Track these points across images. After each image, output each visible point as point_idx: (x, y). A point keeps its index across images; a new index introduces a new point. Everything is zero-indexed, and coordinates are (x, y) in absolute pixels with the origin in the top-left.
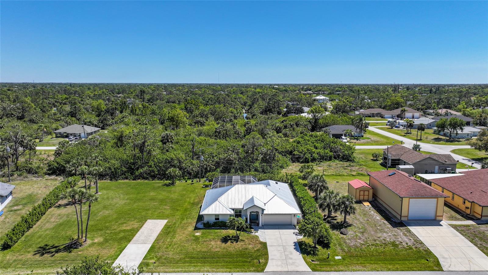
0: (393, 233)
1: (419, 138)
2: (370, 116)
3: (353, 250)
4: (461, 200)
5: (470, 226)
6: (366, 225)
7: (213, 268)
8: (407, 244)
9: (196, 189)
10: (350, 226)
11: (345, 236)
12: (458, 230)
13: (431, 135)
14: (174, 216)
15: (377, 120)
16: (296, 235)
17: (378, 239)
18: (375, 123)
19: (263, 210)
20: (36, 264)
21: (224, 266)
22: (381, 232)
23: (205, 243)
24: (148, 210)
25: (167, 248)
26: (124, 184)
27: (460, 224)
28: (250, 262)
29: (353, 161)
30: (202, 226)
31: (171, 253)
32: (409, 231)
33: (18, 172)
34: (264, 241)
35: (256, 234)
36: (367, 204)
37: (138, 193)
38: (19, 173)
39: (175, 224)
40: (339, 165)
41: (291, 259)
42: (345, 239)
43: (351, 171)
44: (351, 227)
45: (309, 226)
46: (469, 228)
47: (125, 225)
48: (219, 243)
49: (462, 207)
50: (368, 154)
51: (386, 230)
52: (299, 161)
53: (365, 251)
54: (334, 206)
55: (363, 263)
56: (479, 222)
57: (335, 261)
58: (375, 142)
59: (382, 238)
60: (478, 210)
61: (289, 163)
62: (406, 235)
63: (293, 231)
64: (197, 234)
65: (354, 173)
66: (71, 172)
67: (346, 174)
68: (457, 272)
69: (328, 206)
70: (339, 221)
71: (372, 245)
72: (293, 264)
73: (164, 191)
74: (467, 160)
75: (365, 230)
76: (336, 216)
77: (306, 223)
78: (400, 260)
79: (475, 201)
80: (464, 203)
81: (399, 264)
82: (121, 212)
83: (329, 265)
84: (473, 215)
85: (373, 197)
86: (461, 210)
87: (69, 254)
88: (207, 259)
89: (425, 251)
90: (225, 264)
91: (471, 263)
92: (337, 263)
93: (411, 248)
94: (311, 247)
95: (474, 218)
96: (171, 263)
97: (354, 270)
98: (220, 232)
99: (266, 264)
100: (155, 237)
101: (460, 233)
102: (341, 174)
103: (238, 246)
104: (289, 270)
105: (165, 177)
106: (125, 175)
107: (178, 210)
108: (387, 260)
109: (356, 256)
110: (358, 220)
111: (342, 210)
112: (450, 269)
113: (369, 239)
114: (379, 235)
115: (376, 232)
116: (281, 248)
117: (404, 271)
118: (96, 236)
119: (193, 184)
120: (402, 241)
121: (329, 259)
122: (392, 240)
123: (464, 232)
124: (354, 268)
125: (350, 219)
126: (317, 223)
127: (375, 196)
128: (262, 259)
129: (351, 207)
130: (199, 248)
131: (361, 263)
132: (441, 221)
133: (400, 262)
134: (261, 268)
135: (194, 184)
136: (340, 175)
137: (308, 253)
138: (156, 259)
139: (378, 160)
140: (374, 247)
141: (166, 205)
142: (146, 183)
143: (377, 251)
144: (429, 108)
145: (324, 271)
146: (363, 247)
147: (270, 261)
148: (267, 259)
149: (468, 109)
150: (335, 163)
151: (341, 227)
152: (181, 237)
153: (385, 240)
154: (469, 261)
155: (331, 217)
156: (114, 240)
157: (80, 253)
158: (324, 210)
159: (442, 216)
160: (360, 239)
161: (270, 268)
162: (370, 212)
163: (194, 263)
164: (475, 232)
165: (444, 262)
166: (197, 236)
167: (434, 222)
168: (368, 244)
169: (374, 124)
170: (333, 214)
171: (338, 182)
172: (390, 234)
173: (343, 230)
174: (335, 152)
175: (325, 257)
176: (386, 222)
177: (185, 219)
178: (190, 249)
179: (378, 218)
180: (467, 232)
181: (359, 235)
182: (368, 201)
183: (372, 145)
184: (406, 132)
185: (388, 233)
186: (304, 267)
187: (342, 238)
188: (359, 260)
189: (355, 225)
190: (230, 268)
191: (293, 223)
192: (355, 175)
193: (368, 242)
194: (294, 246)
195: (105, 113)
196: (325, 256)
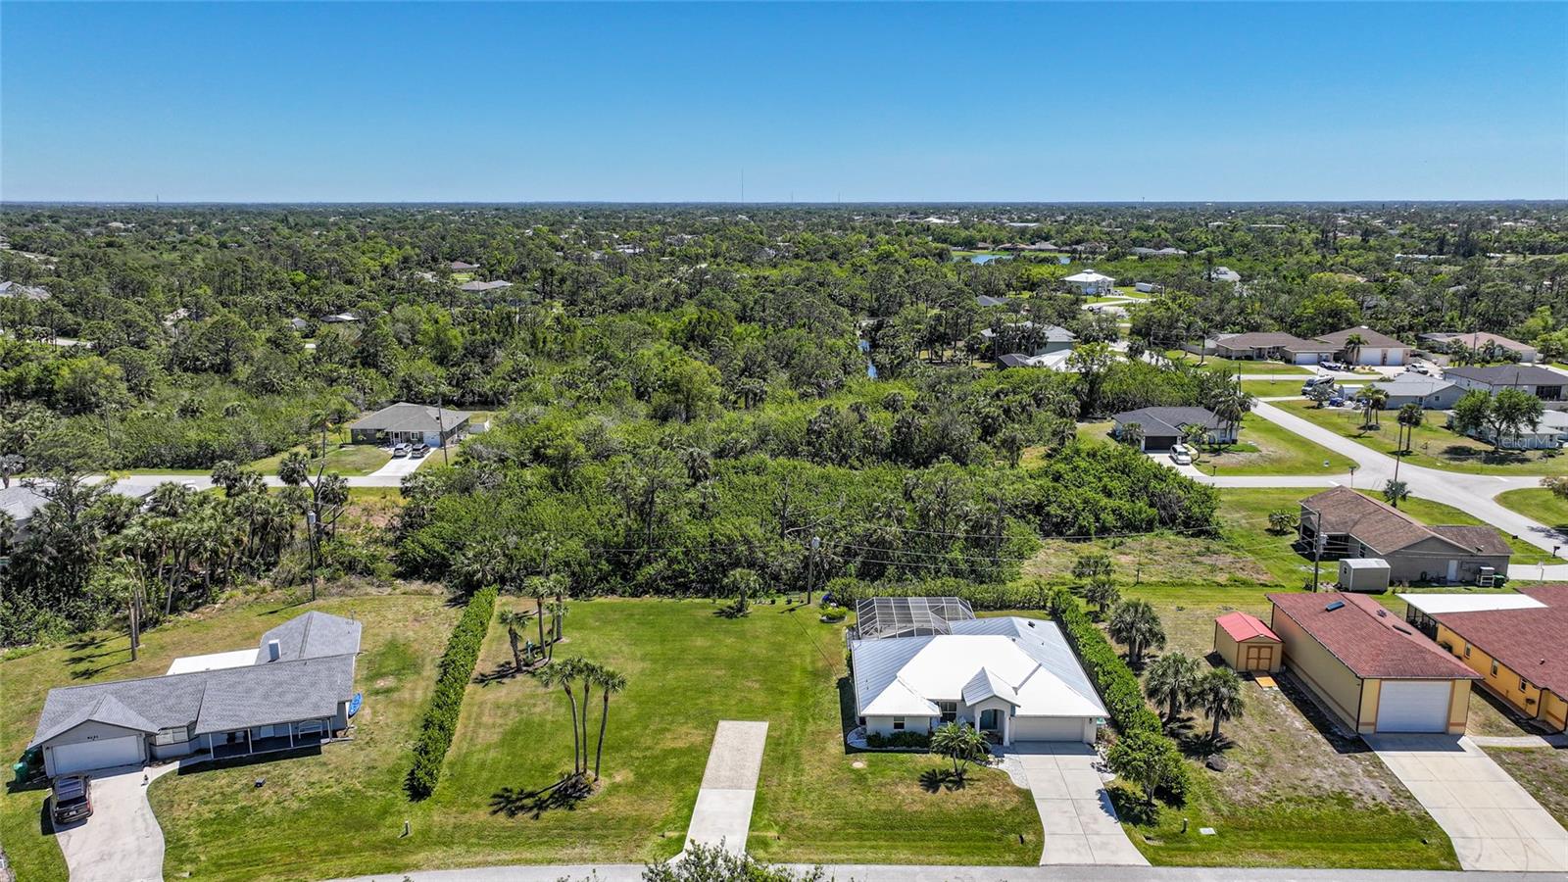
0: (1338, 769)
1: (1403, 448)
2: (1249, 358)
3: (1241, 812)
4: (1516, 681)
5: (1533, 752)
6: (1269, 744)
7: (918, 853)
8: (1374, 799)
9: (808, 627)
10: (1229, 745)
11: (1218, 775)
12: (1502, 763)
13: (1437, 435)
14: (780, 709)
15: (1273, 371)
16: (1099, 770)
17: (1302, 783)
18: (1267, 381)
19: (1013, 706)
20: (509, 837)
21: (941, 847)
22: (1308, 765)
23: (883, 790)
24: (708, 692)
25: (794, 800)
26: (613, 608)
27: (1509, 745)
28: (999, 840)
29: (1214, 535)
30: (862, 743)
31: (808, 813)
32: (1380, 765)
33: (325, 571)
34: (1023, 786)
35: (1001, 766)
36: (1266, 682)
37: (663, 641)
38: (327, 572)
39: (789, 733)
40: (1177, 549)
41: (1098, 834)
42: (1219, 784)
43: (1213, 569)
44: (1232, 750)
45: (1138, 755)
46: (1533, 757)
47: (669, 736)
48: (917, 789)
49: (1518, 697)
50: (1257, 508)
51: (1321, 759)
52: (1061, 534)
53: (1270, 815)
54: (1188, 696)
55: (1270, 847)
56: (1559, 740)
57: (1201, 839)
58: (1272, 461)
59: (1310, 783)
60: (1559, 709)
61: (1036, 539)
62: (1369, 774)
63: (1087, 759)
64: (858, 765)
65: (1222, 578)
66: (472, 576)
67: (1200, 581)
68: (1494, 875)
69: (1173, 693)
70: (1199, 731)
71: (1289, 800)
72: (1104, 846)
73: (727, 632)
74: (1542, 531)
75: (1269, 758)
76: (1190, 719)
77: (1129, 746)
78: (1358, 841)
79: (1552, 687)
80: (1524, 686)
81: (1355, 850)
82: (644, 698)
83: (1188, 849)
84: (1544, 721)
85: (1283, 663)
86: (1515, 705)
87: (572, 813)
88: (897, 831)
89: (1420, 818)
90: (943, 844)
91: (1530, 854)
92: (1207, 844)
93: (1383, 811)
94: (1140, 804)
95: (1545, 728)
96: (815, 838)
97: (1248, 863)
98: (912, 761)
99: (1039, 846)
100: (757, 770)
101: (1508, 771)
102: (1185, 579)
103: (964, 797)
104: (1098, 863)
105: (713, 589)
106: (608, 582)
107: (782, 693)
108: (1325, 840)
109: (1251, 829)
110: (1247, 729)
111: (1211, 708)
112: (1479, 866)
113: (1279, 785)
114: (1305, 773)
115: (1294, 763)
116: (1068, 806)
117: (1367, 868)
118: (612, 765)
119: (793, 610)
120: (1361, 791)
121: (1185, 835)
122: (1336, 789)
123: (1519, 770)
124: (1250, 859)
125: (1226, 729)
126: (1157, 748)
127: (1287, 659)
128: (1028, 834)
129: (1232, 700)
130: (872, 802)
131: (1264, 847)
132: (1462, 735)
133: (1357, 846)
134: (1029, 854)
135: (798, 611)
136: (1183, 585)
137: (1136, 820)
138: (777, 828)
139: (1285, 533)
140: (1292, 806)
141: (747, 678)
142: (673, 610)
143: (1300, 816)
144: (1434, 325)
145: (1178, 866)
146: (1267, 803)
147: (1047, 839)
148: (1040, 833)
149: (1558, 334)
150: (1167, 541)
151: (1205, 748)
152: (820, 772)
153: (1319, 788)
154: (1525, 845)
155: (1179, 720)
156: (662, 776)
157: (593, 810)
158: (1160, 703)
159: (1464, 725)
160: (1257, 783)
161: (1051, 854)
162: (1277, 705)
163: (869, 840)
164: (1545, 769)
165: (1464, 848)
166: (858, 770)
167: (1441, 738)
168: (1278, 798)
169: (1265, 389)
170: (1184, 714)
171: (1181, 609)
172: (1330, 772)
173: (1213, 758)
174: (1164, 508)
175: (1175, 830)
176: (1319, 736)
177: (810, 720)
178: (852, 806)
179: (1297, 724)
180: (1525, 768)
181: (1254, 772)
182: (1269, 673)
183: (1264, 472)
184: (1362, 422)
185: (1325, 768)
186: (1131, 856)
187: (1213, 779)
188: (1257, 839)
189: (1241, 744)
190: (959, 855)
191: (1085, 740)
192: (1225, 586)
193: (1278, 792)
194: (1100, 799)
195: (465, 355)
196: (1176, 828)
